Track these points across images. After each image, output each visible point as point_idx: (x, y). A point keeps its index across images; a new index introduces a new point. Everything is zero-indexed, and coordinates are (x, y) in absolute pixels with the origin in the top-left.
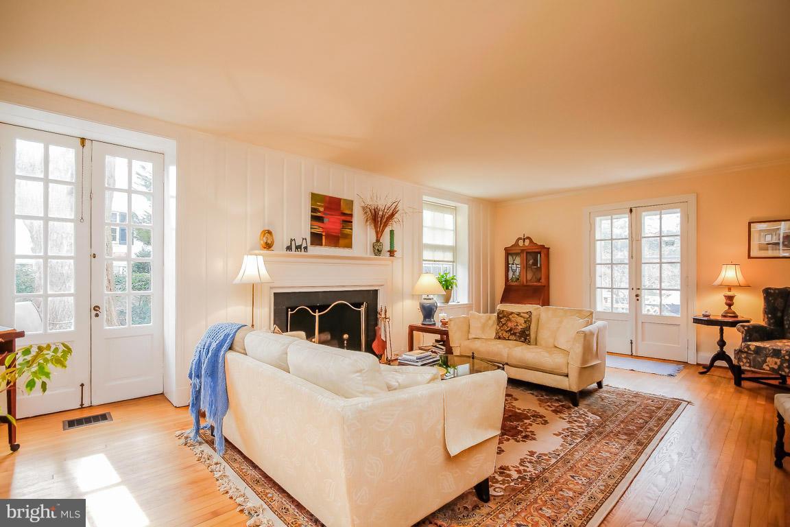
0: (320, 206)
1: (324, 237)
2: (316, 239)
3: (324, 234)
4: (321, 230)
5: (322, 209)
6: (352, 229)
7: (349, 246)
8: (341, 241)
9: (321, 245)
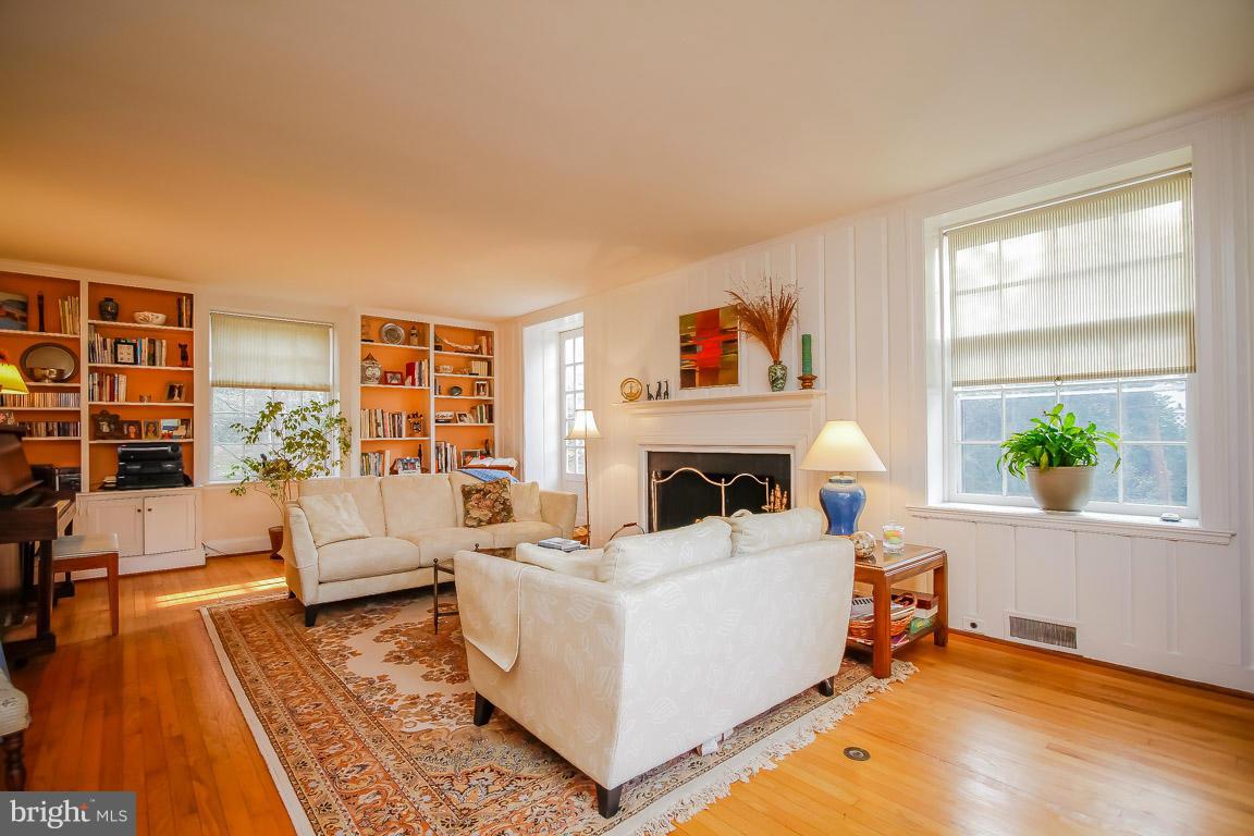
0: (690, 330)
1: (697, 375)
2: (688, 379)
3: (697, 369)
4: (693, 364)
5: (693, 334)
6: (736, 353)
7: (734, 381)
8: (722, 375)
9: (694, 386)
